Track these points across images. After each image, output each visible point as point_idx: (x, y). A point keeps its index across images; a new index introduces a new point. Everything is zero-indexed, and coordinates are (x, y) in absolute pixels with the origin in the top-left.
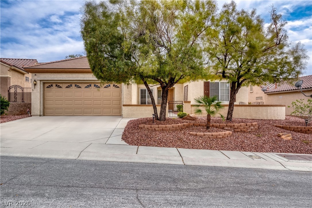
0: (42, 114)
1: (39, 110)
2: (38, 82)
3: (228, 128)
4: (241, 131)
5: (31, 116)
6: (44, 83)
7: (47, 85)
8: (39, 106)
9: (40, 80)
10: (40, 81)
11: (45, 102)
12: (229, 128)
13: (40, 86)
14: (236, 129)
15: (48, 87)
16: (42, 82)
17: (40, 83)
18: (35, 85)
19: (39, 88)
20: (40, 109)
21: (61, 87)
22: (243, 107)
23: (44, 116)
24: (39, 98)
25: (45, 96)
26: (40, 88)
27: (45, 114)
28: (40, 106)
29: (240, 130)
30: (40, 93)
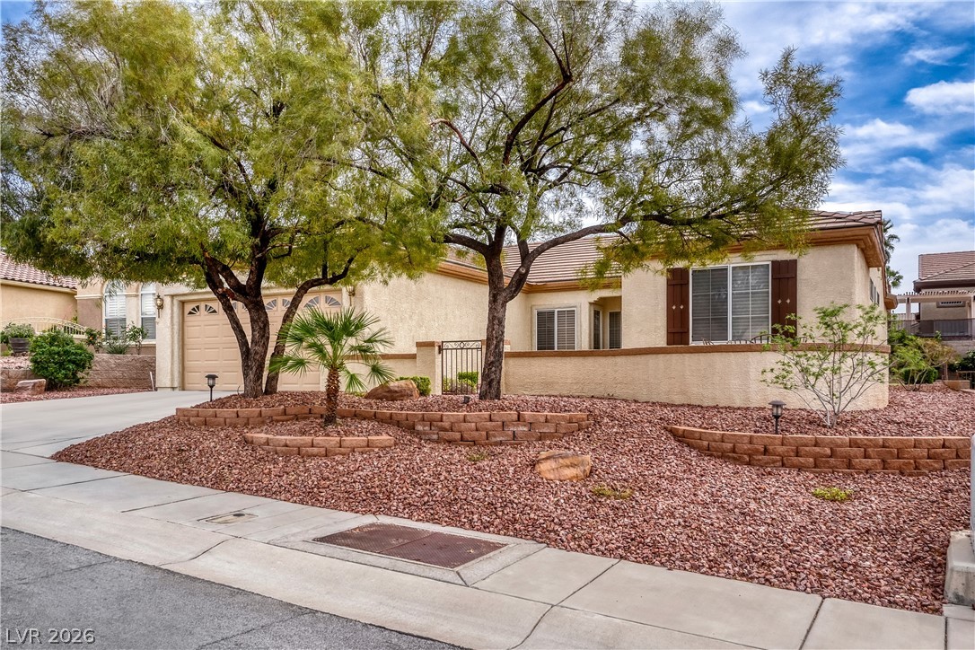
0: (176, 385)
1: (169, 375)
2: (167, 301)
3: (425, 426)
4: (462, 439)
5: (156, 390)
6: (183, 303)
7: (188, 308)
8: (170, 364)
9: (172, 293)
10: (173, 296)
11: (186, 351)
12: (427, 428)
13: (172, 310)
14: (445, 430)
15: (190, 313)
16: (175, 302)
17: (172, 301)
18: (161, 307)
19: (169, 316)
20: (172, 371)
21: (215, 311)
22: (660, 356)
23: (183, 390)
24: (170, 342)
25: (186, 337)
26: (172, 317)
27: (187, 386)
28: (172, 364)
29: (457, 435)
30: (172, 329)
